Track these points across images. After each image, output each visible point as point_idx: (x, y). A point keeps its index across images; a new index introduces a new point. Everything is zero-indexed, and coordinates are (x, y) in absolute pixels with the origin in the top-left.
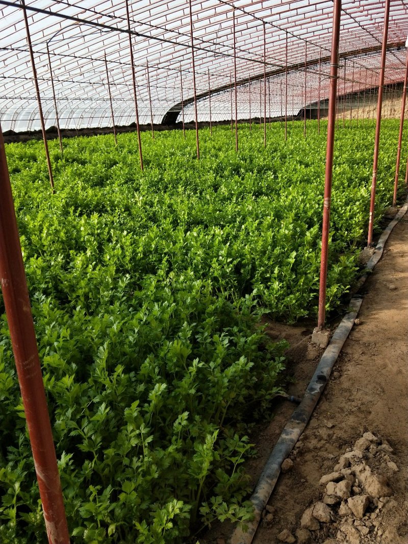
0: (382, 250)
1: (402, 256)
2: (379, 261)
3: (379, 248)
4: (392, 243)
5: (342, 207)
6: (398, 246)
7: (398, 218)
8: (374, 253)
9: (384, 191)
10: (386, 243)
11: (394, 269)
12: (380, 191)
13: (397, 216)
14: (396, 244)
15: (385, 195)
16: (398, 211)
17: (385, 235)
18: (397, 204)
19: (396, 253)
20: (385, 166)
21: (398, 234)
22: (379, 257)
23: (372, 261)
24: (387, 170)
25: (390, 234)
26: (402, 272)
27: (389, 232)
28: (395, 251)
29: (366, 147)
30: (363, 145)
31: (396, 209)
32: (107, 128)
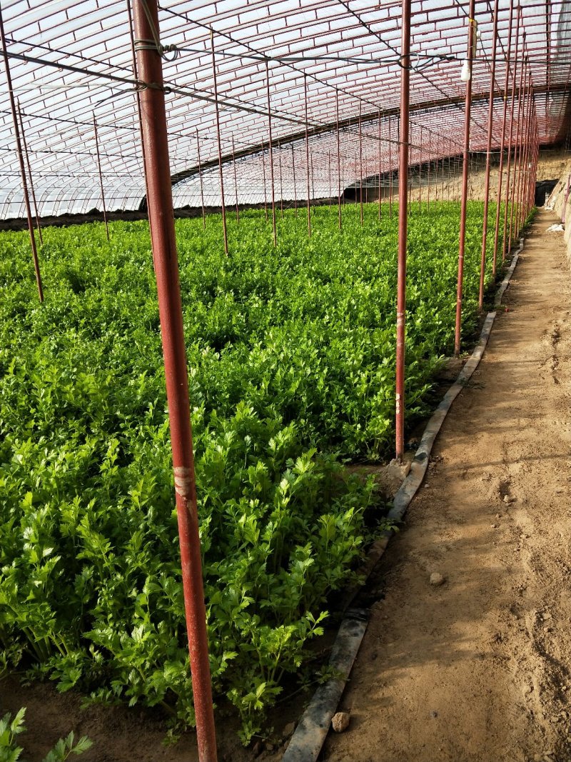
0: (425, 463)
1: (464, 477)
2: (417, 493)
3: (421, 457)
4: (448, 440)
5: (355, 371)
6: (458, 447)
7: (462, 381)
8: (410, 472)
9: (440, 326)
10: (437, 443)
11: (445, 514)
12: (434, 327)
13: (462, 376)
14: (454, 442)
15: (443, 333)
16: (464, 363)
17: (435, 421)
18: (462, 349)
19: (452, 469)
20: (448, 278)
21: (458, 418)
22: (418, 482)
23: (404, 492)
24: (450, 286)
25: (446, 417)
26: (461, 523)
27: (444, 413)
28: (452, 461)
29: (425, 244)
30: (421, 242)
31: (461, 361)
32: (51, 217)
